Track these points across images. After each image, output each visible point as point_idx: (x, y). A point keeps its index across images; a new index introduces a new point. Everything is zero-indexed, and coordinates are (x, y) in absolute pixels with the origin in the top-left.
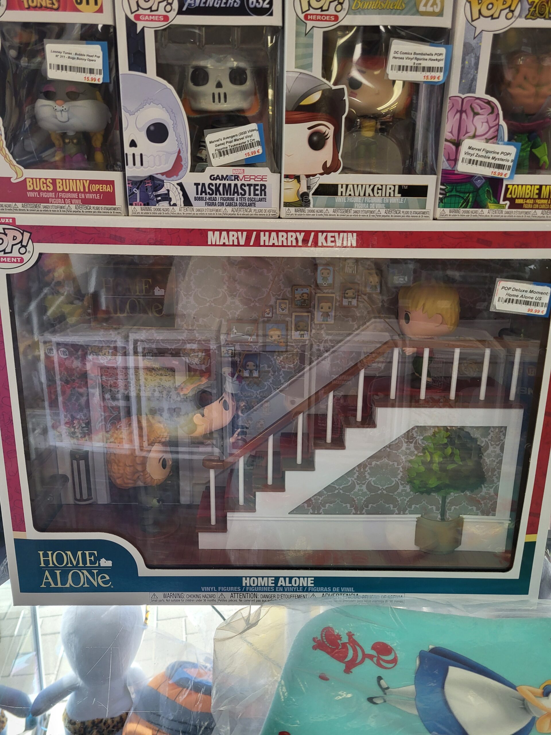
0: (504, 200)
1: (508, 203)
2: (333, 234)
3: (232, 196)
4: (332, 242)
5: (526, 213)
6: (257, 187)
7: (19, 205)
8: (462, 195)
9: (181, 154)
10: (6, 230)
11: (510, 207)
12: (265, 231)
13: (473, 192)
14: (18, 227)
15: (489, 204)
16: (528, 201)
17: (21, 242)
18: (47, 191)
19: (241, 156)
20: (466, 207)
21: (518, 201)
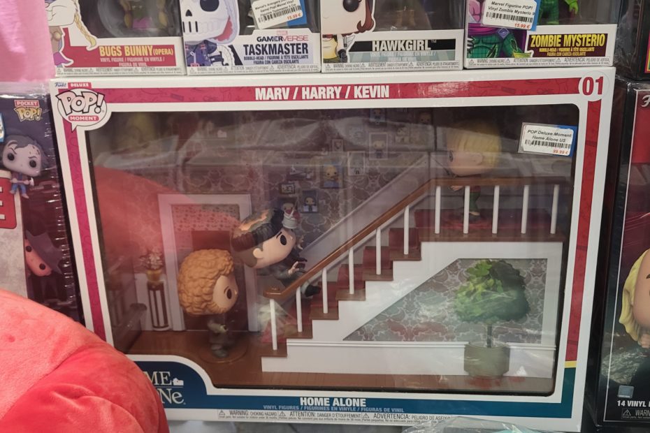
0: (528, 50)
1: (532, 52)
2: (367, 87)
3: (277, 55)
4: (367, 94)
5: (550, 60)
6: (299, 46)
7: (94, 69)
8: (488, 46)
9: (231, 20)
10: (84, 94)
11: (534, 56)
12: (306, 87)
13: (498, 43)
14: (93, 90)
15: (515, 54)
16: (551, 50)
17: (96, 103)
18: (117, 57)
19: (284, 19)
20: (492, 57)
21: (541, 50)
